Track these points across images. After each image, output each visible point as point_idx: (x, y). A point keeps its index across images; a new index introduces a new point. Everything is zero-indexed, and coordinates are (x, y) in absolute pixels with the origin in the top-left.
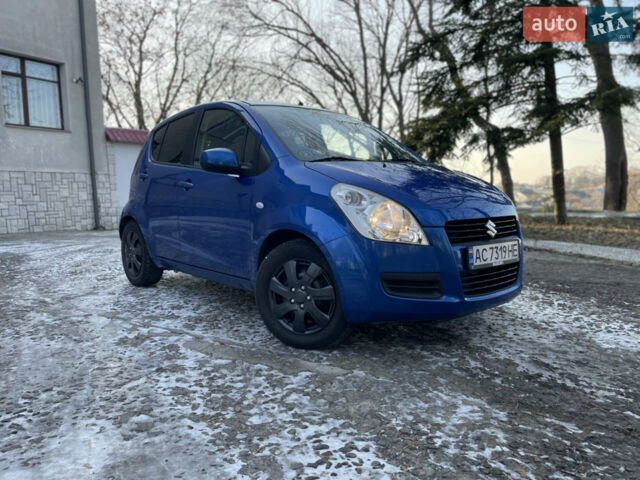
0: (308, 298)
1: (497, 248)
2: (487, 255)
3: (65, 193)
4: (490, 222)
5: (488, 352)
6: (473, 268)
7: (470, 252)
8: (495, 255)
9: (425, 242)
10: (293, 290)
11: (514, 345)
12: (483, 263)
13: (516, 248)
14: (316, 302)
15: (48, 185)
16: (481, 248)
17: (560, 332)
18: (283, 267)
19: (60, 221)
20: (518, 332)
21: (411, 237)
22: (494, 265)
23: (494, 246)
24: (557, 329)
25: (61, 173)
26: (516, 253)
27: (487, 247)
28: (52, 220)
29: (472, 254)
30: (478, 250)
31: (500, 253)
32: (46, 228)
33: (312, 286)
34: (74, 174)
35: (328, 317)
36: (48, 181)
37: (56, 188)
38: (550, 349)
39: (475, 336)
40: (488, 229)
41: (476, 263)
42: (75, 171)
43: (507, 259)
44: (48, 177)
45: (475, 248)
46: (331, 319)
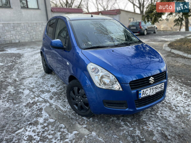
0: (81, 100)
1: (153, 88)
2: (148, 92)
3: (40, 29)
4: (152, 78)
5: (146, 125)
6: (140, 98)
7: (140, 92)
8: (152, 91)
9: (121, 89)
10: (77, 97)
11: (158, 120)
12: (146, 95)
13: (163, 85)
14: (84, 103)
15: (35, 27)
16: (145, 90)
17: (179, 113)
18: (73, 89)
19: (40, 37)
20: (162, 112)
21: (116, 86)
22: (151, 95)
23: (151, 88)
24: (178, 111)
25: (39, 23)
26: (163, 87)
27: (148, 89)
28: (37, 38)
29: (141, 93)
30: (144, 91)
31: (154, 90)
32: (36, 40)
33: (83, 97)
34: (43, 23)
35: (88, 108)
36: (35, 26)
37: (38, 28)
38: (171, 125)
39: (145, 113)
40: (150, 81)
41: (142, 96)
42: (43, 22)
43: (158, 91)
44: (35, 24)
45: (142, 91)
46: (89, 109)
